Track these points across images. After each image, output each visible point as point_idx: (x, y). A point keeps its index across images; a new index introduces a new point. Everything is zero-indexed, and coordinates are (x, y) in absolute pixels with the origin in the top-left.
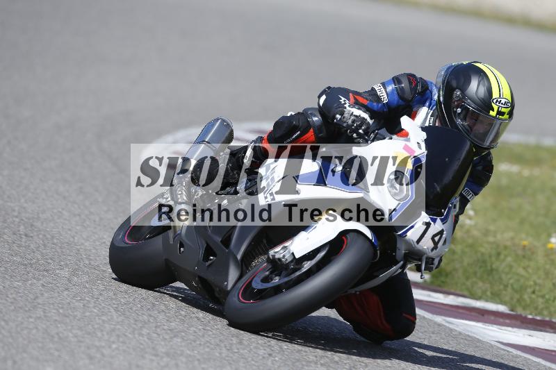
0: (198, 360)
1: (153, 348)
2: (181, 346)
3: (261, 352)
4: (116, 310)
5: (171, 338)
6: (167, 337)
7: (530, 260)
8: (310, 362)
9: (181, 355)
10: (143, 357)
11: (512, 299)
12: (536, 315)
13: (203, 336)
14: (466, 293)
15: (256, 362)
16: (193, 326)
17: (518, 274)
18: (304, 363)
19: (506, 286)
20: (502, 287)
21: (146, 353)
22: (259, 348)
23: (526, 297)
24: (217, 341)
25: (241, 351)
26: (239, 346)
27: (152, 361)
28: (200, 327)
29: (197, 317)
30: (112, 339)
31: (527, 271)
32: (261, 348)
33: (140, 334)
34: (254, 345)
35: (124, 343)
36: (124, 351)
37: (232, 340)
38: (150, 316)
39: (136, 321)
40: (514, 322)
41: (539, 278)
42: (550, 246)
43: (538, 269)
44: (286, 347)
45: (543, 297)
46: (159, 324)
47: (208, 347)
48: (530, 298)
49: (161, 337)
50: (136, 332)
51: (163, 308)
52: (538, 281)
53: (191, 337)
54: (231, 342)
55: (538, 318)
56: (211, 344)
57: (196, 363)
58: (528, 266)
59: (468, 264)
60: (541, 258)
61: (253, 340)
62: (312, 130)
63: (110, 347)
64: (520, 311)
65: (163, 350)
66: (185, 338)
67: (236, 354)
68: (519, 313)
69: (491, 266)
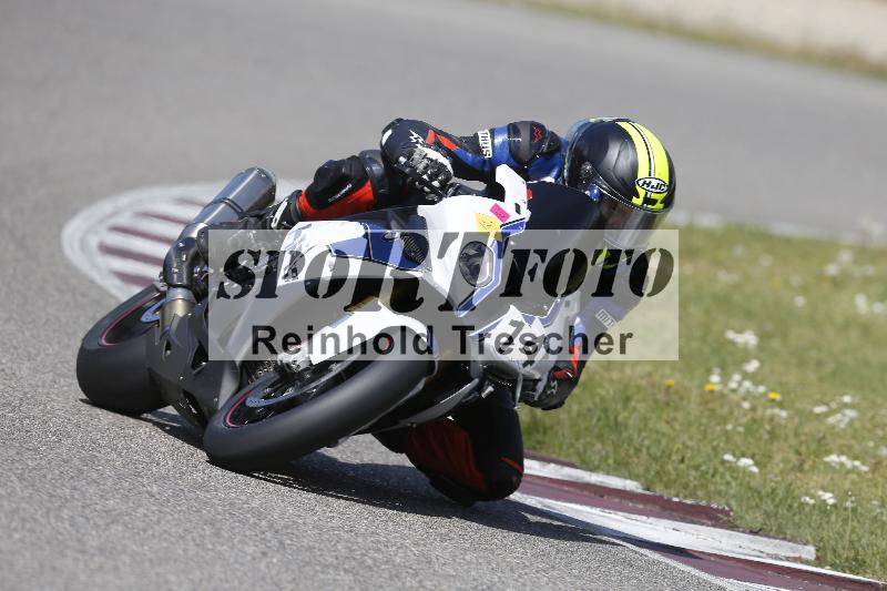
0: (151, 560)
1: (79, 541)
2: (123, 538)
3: (250, 549)
4: (21, 478)
5: (108, 524)
6: (100, 522)
7: (677, 409)
8: (328, 567)
9: (123, 552)
10: (63, 555)
11: (647, 470)
12: (685, 497)
13: (158, 522)
14: (574, 459)
15: (242, 564)
16: (141, 506)
17: (657, 432)
18: (318, 568)
19: (638, 451)
20: (632, 451)
21: (67, 547)
22: (246, 543)
23: (670, 467)
24: (180, 530)
25: (219, 548)
26: (215, 540)
27: (76, 560)
28: (154, 508)
29: (147, 492)
30: (13, 525)
31: (672, 427)
32: (251, 543)
33: (58, 518)
34: (238, 538)
35: (32, 531)
36: (33, 544)
37: (203, 530)
38: (74, 488)
39: (51, 496)
40: (649, 507)
41: (691, 438)
42: (709, 387)
43: (690, 424)
44: (289, 542)
45: (697, 468)
46: (88, 502)
47: (166, 539)
48: (676, 469)
49: (92, 522)
50: (52, 515)
51: (95, 475)
52: (690, 444)
53: (140, 524)
54: (202, 532)
55: (689, 502)
56: (170, 535)
57: (147, 564)
58: (675, 419)
59: (579, 415)
60: (694, 408)
61: (237, 530)
62: (369, 183)
63: (10, 536)
64: (659, 490)
65: (95, 544)
66: (130, 526)
67: (210, 553)
68: (658, 494)
69: (616, 418)
